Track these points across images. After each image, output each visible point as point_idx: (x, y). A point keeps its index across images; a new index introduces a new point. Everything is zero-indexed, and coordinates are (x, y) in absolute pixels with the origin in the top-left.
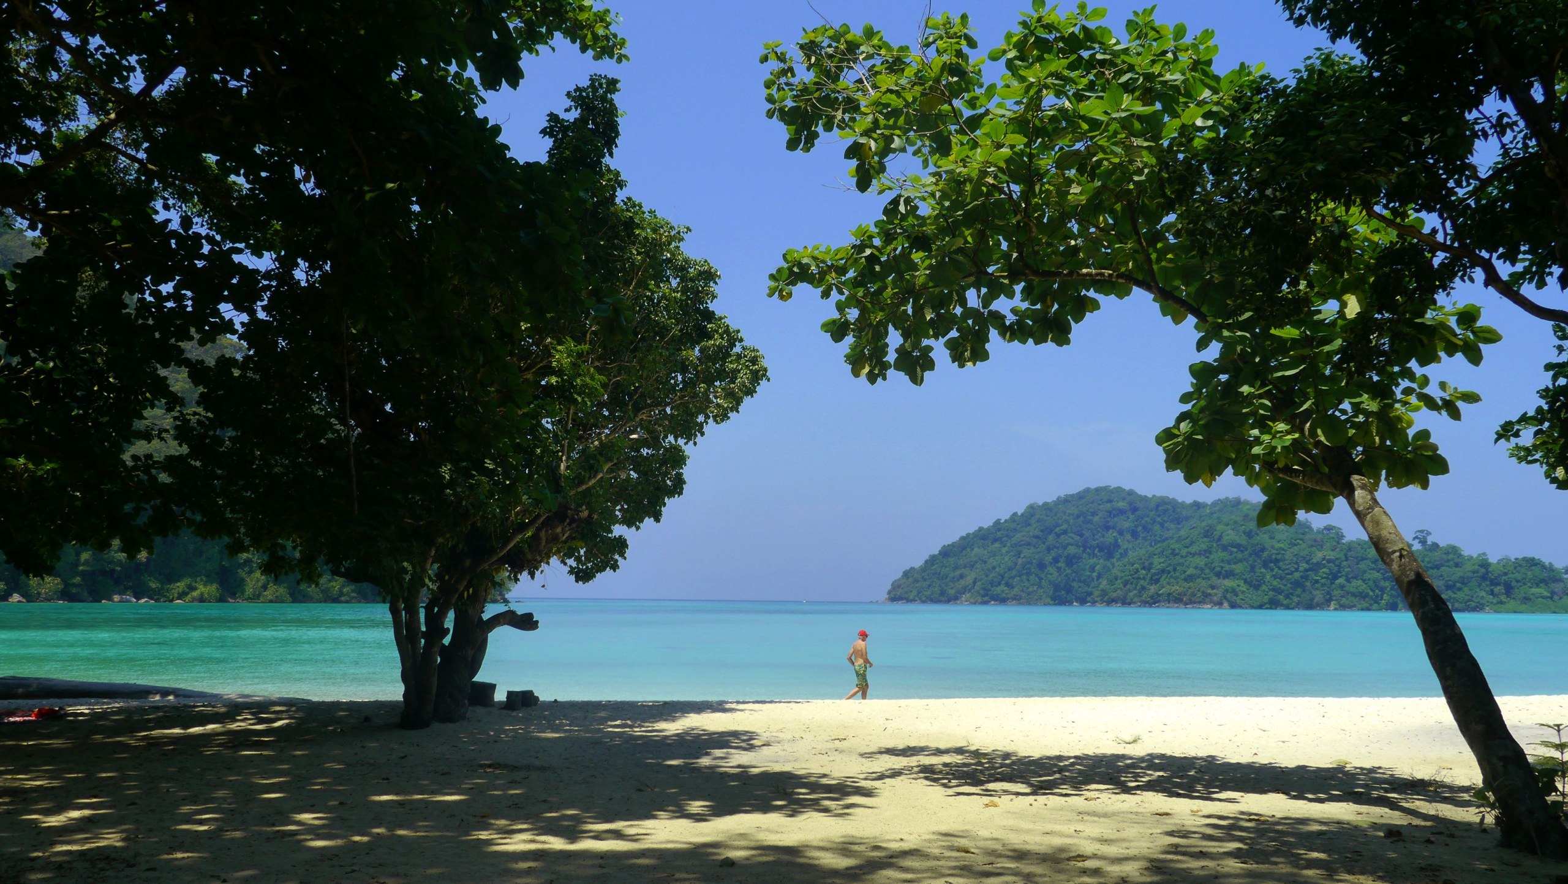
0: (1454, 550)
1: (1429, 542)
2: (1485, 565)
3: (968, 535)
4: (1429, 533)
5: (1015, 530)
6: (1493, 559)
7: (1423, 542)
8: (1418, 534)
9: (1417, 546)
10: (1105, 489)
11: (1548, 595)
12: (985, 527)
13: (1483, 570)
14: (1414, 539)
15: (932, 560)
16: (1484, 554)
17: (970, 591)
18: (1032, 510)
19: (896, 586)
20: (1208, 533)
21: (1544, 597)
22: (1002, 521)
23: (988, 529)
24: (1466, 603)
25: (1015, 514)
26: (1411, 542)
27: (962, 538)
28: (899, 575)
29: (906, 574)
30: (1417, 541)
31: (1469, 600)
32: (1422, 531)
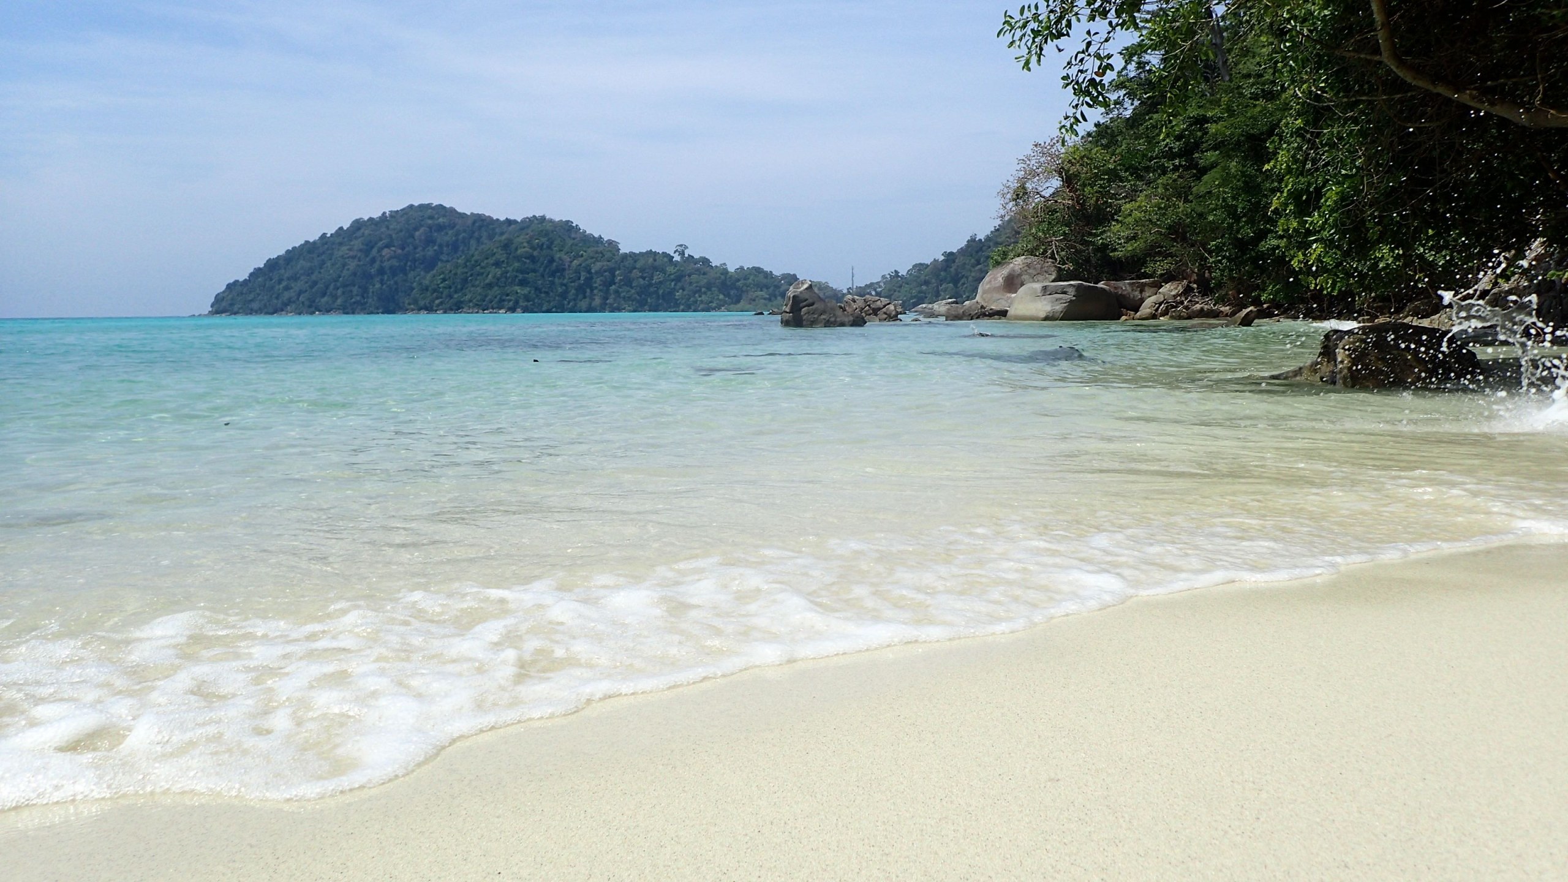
0: (705, 261)
1: (686, 255)
2: (725, 272)
3: (294, 248)
4: (686, 247)
5: (341, 244)
6: (731, 269)
7: (682, 254)
8: (678, 248)
9: (677, 258)
10: (428, 206)
11: (768, 296)
12: (311, 240)
13: (723, 277)
14: (675, 252)
15: (257, 273)
16: (725, 264)
17: (294, 302)
18: (358, 225)
19: (219, 299)
20: (506, 246)
21: (765, 299)
22: (328, 235)
23: (315, 242)
24: (708, 304)
25: (341, 228)
26: (672, 254)
27: (288, 252)
28: (224, 288)
29: (230, 287)
30: (677, 253)
31: (711, 302)
32: (681, 246)
